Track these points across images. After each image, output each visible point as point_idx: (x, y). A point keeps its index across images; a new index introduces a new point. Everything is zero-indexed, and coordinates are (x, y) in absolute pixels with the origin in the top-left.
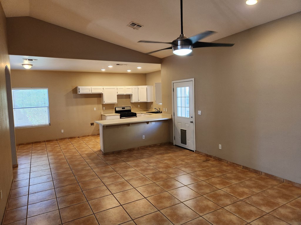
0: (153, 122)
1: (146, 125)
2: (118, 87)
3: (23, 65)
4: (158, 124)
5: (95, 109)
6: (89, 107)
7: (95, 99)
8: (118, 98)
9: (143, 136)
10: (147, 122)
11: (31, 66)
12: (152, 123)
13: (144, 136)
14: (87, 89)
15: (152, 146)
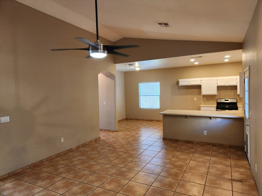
0: (219, 119)
1: (209, 120)
2: (218, 78)
3: (135, 68)
4: (226, 121)
5: (195, 99)
6: (190, 97)
7: (196, 90)
8: (218, 89)
9: (204, 131)
10: (210, 117)
11: (140, 68)
12: (217, 119)
13: (206, 131)
14: (186, 81)
15: (216, 145)
